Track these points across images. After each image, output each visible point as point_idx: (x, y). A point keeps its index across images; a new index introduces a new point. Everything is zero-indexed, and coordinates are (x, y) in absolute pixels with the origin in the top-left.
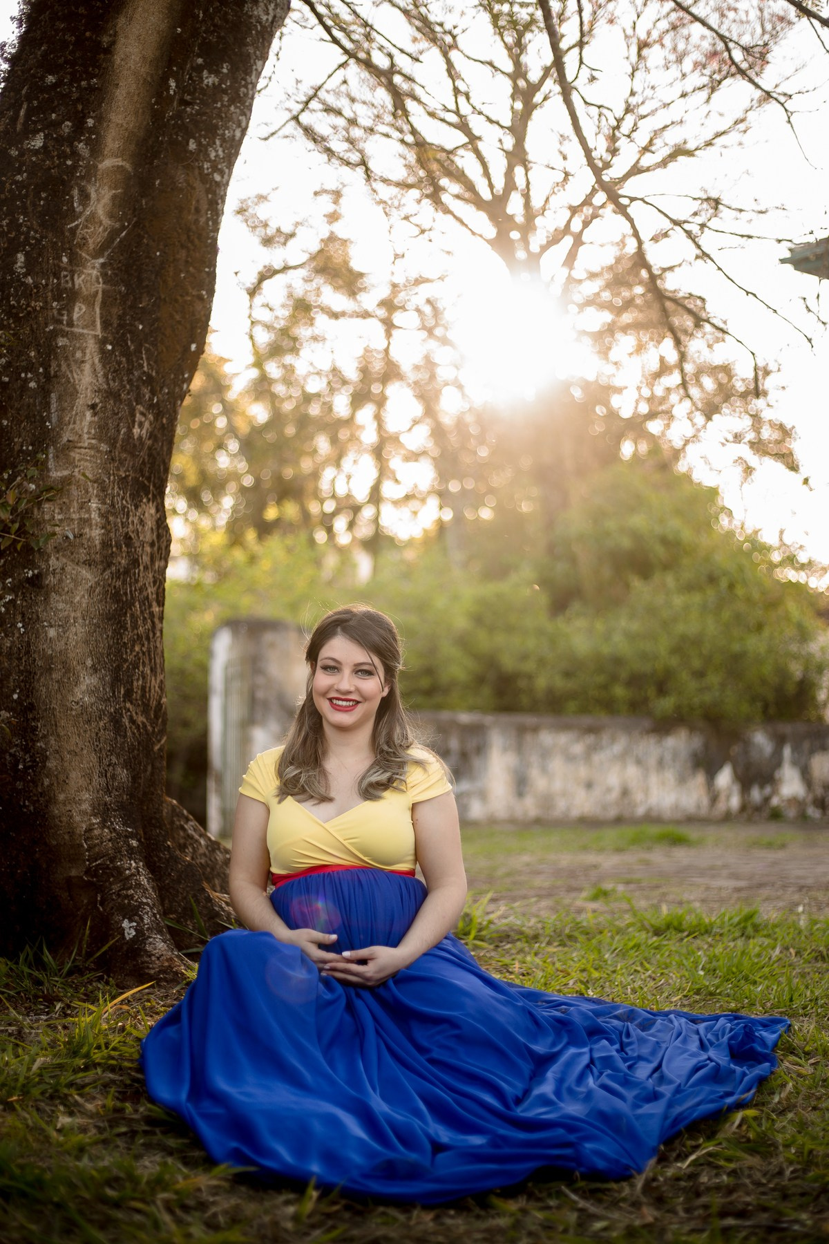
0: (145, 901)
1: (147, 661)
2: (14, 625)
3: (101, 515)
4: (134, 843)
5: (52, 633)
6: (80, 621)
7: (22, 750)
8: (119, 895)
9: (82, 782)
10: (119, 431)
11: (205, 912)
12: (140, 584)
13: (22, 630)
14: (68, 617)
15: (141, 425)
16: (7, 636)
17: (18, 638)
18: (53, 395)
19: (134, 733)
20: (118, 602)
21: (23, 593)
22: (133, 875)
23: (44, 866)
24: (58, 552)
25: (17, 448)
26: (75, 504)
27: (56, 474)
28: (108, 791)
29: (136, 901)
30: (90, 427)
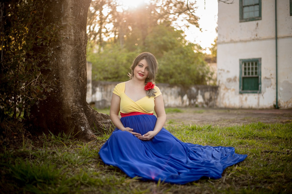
0: (86, 122)
1: (84, 67)
2: (54, 59)
3: (74, 33)
4: (83, 109)
5: (63, 61)
6: (69, 58)
7: (56, 88)
8: (80, 121)
9: (70, 95)
10: (77, 14)
11: (97, 125)
12: (82, 49)
13: (56, 60)
14: (66, 57)
15: (82, 13)
16: (52, 61)
17: (55, 62)
18: (62, 5)
19: (81, 84)
20: (78, 53)
21: (56, 51)
22: (83, 116)
23: (61, 115)
24: (64, 42)
25: (54, 17)
26: (68, 31)
27: (63, 23)
28: (76, 97)
29: (84, 122)
30: (71, 13)
